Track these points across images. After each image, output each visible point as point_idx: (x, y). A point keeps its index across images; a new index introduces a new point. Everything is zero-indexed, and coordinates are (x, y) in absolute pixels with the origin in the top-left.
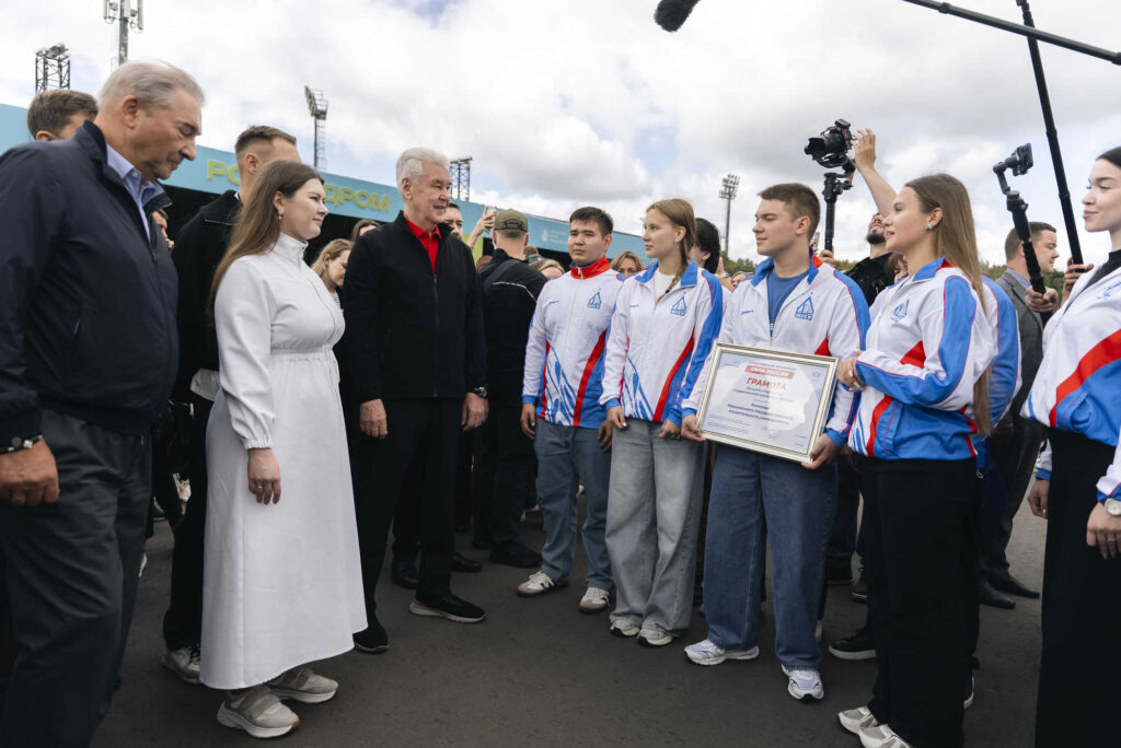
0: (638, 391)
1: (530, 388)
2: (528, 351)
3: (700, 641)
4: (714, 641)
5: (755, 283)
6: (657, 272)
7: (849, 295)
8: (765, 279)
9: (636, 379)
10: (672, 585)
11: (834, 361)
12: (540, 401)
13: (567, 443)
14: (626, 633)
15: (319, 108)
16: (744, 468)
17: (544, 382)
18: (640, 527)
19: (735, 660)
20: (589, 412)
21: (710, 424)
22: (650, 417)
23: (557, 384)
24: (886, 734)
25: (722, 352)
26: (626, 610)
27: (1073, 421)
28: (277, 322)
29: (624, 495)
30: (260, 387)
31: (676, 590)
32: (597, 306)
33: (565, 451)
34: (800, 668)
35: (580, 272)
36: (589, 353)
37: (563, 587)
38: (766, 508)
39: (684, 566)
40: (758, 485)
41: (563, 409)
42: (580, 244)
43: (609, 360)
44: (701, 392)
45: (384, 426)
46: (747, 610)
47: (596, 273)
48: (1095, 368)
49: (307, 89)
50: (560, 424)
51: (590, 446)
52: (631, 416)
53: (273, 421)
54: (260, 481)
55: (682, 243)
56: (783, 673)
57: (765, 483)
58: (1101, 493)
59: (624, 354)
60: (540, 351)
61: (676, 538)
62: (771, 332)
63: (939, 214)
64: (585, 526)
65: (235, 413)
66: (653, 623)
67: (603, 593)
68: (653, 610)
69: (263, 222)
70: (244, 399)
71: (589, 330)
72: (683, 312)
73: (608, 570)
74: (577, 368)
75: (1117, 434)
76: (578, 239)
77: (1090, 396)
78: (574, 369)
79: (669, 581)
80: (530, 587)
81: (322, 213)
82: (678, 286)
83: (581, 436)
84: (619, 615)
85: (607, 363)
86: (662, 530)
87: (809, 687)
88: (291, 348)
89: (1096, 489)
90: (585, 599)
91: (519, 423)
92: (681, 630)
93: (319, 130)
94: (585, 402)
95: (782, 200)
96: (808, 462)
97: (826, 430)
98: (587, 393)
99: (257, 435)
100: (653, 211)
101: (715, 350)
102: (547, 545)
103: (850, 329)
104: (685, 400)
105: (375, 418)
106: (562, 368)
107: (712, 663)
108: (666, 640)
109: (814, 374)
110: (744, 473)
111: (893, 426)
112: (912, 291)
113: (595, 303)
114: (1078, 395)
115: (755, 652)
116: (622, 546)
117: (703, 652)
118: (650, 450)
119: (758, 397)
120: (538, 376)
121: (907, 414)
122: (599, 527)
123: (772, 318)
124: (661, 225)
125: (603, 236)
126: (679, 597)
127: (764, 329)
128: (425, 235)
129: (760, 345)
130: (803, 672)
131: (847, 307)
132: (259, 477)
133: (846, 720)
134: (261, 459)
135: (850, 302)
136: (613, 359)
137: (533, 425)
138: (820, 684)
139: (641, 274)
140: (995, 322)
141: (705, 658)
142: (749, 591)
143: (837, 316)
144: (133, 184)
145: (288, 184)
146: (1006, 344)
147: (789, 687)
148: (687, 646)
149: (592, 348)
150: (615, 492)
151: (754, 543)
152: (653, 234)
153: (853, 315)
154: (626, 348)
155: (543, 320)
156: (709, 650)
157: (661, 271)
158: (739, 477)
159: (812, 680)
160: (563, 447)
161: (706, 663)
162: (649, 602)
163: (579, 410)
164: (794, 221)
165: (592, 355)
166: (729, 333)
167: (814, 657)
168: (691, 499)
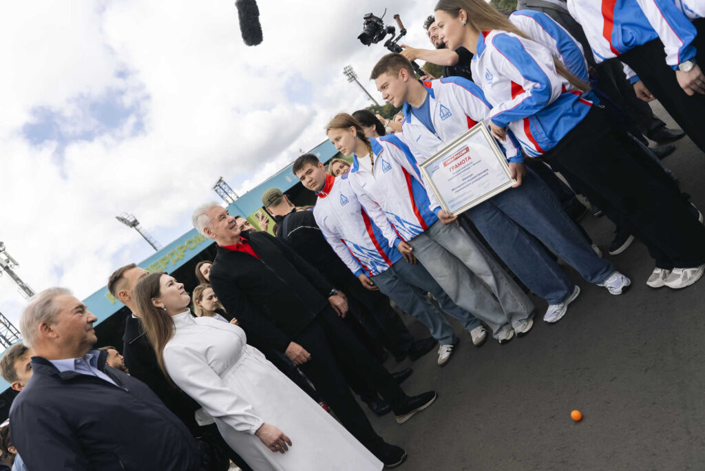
0: (404, 224)
1: (354, 268)
2: (336, 251)
3: (547, 309)
4: (554, 303)
5: (409, 121)
6: (358, 159)
7: (458, 86)
8: (412, 115)
9: (398, 218)
10: (509, 296)
11: (481, 124)
12: (364, 269)
13: (394, 277)
14: (509, 338)
15: (131, 221)
16: (488, 212)
17: (357, 260)
18: (466, 283)
19: (572, 302)
20: (390, 253)
21: (452, 207)
22: (421, 230)
23: (363, 255)
24: (678, 273)
25: (425, 168)
26: (498, 327)
27: (626, 44)
28: (210, 361)
29: (445, 276)
30: (232, 399)
31: (513, 297)
32: (347, 201)
33: (397, 281)
34: (607, 278)
36: (364, 227)
37: (459, 343)
38: (517, 221)
39: (505, 283)
40: (503, 213)
41: (377, 263)
42: (311, 181)
43: (377, 222)
44: (433, 196)
46: (554, 274)
47: (331, 186)
48: (612, 10)
49: (118, 218)
50: (383, 272)
51: (407, 269)
52: (412, 239)
53: (253, 409)
54: (274, 443)
56: (601, 287)
57: (505, 210)
58: (673, 66)
59: (380, 213)
60: (341, 246)
62: (439, 137)
63: (463, 13)
64: (440, 306)
65: (232, 423)
66: (517, 322)
67: (479, 328)
68: (511, 316)
69: (158, 321)
70: (230, 413)
71: (354, 216)
72: (389, 167)
73: (471, 315)
74: (366, 239)
75: (652, 30)
76: (307, 179)
77: (623, 25)
78: (365, 241)
79: (505, 296)
80: (443, 358)
81: (181, 288)
82: (375, 157)
83: (397, 269)
84: (497, 333)
85: (378, 225)
86: (481, 274)
87: (620, 284)
88: (228, 367)
89: (669, 66)
90: (474, 340)
91: (365, 288)
93: (141, 231)
94: (384, 250)
95: (382, 72)
96: (514, 183)
97: (509, 161)
98: (382, 246)
99: (252, 423)
100: (330, 132)
101: (422, 169)
102: (432, 331)
103: (474, 102)
104: (430, 206)
105: (298, 353)
106: (359, 245)
107: (563, 315)
108: (531, 323)
109: (477, 139)
111: (541, 130)
113: (344, 201)
114: (616, 30)
115: (577, 289)
116: (467, 300)
117: (554, 313)
118: (437, 244)
119: (463, 174)
120: (351, 259)
121: (540, 118)
122: (447, 299)
123: (432, 130)
124: (340, 135)
125: (317, 167)
126: (517, 298)
127: (435, 139)
128: (238, 246)
129: (440, 149)
130: (610, 279)
131: (462, 92)
132: (272, 442)
133: (654, 283)
134: (265, 432)
135: (461, 88)
136: (377, 220)
137: (372, 283)
138: (624, 277)
139: (352, 167)
140: (540, 28)
141: (557, 315)
142: (547, 265)
143: (462, 101)
144: (84, 365)
145: (152, 291)
146: (556, 33)
147: (611, 292)
148: (543, 317)
149: (364, 222)
150: (440, 279)
151: (528, 241)
152: (341, 143)
153: (469, 94)
154: (379, 208)
155: (330, 232)
156: (555, 310)
157: (360, 157)
158: (490, 218)
159: (618, 278)
160: (395, 280)
161: (560, 317)
162: (505, 312)
163: (385, 256)
164: (398, 77)
165: (367, 226)
166: (420, 156)
167: (608, 267)
168: (478, 248)
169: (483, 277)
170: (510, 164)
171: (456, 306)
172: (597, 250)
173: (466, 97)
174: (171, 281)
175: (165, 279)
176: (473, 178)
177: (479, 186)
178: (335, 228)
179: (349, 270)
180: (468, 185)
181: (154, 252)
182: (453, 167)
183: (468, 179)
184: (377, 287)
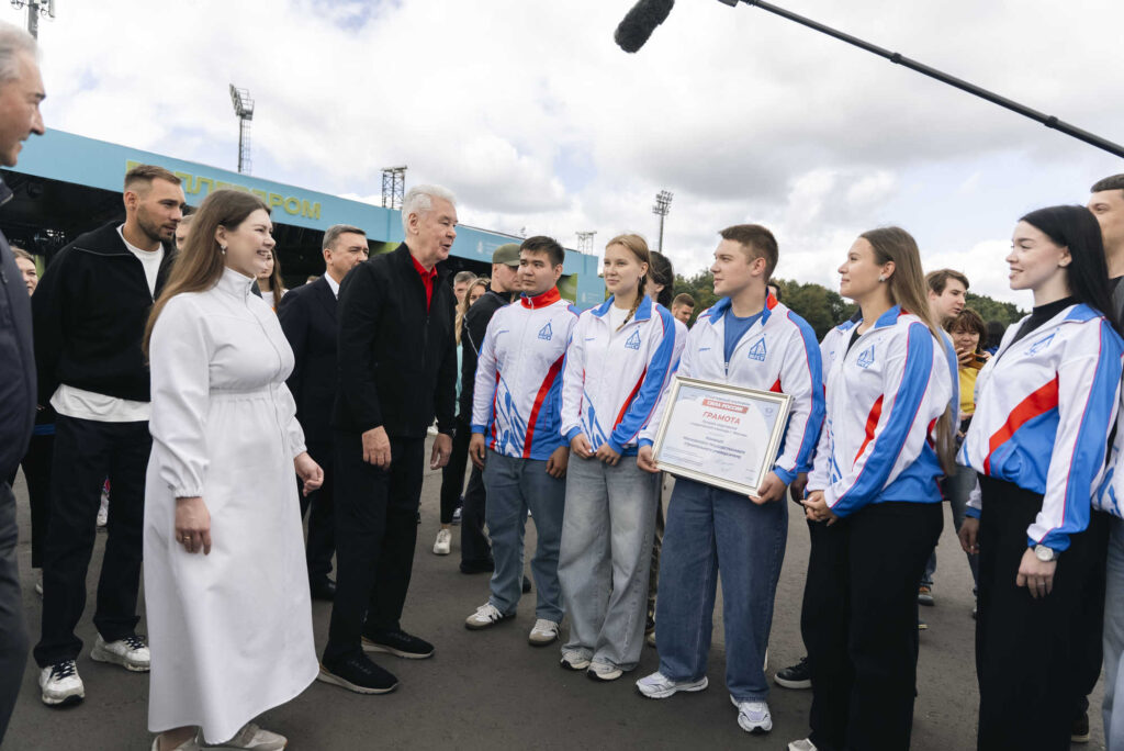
0: (594, 425)
1: (479, 417)
2: (477, 379)
3: (651, 673)
4: (664, 674)
5: (713, 321)
6: (613, 306)
7: (800, 336)
9: (592, 412)
10: (623, 619)
12: (489, 431)
13: (517, 477)
14: (575, 666)
15: (245, 107)
16: (696, 502)
17: (493, 413)
18: (594, 559)
19: (685, 692)
20: (540, 443)
21: (666, 455)
23: (507, 414)
25: (681, 385)
26: (576, 642)
27: (1005, 471)
28: (215, 362)
29: (577, 528)
30: (190, 433)
31: (627, 624)
32: (548, 337)
33: (515, 482)
34: (750, 700)
35: (530, 301)
36: (540, 384)
38: (718, 542)
39: (635, 600)
40: (712, 519)
41: (513, 441)
46: (698, 642)
47: (546, 304)
48: (1022, 422)
49: (232, 88)
50: (510, 456)
51: (540, 480)
54: (187, 531)
56: (733, 705)
57: (718, 518)
58: (1031, 540)
59: (581, 384)
60: (490, 381)
61: (630, 573)
62: (726, 370)
63: (891, 267)
66: (603, 657)
67: (553, 624)
68: (604, 644)
69: (206, 259)
70: (173, 447)
71: (542, 361)
72: (637, 346)
73: (556, 601)
74: (528, 399)
76: (528, 269)
77: (1020, 448)
78: (524, 400)
80: (477, 619)
81: (269, 245)
82: (633, 320)
83: (531, 468)
84: (568, 648)
85: (565, 394)
86: (616, 563)
87: (758, 719)
88: (231, 389)
89: (1027, 536)
92: (632, 664)
93: (245, 130)
94: (536, 433)
95: (739, 240)
96: (756, 496)
97: (774, 468)
98: (537, 425)
99: (186, 483)
100: (618, 246)
102: (495, 576)
106: (513, 398)
107: (663, 696)
108: (617, 674)
109: (767, 410)
110: (698, 508)
112: (873, 337)
113: (546, 334)
114: (1009, 446)
115: (705, 683)
116: (575, 578)
117: (655, 685)
118: (603, 483)
119: (714, 431)
120: (487, 405)
122: (548, 559)
123: (727, 357)
125: (553, 267)
126: (630, 630)
130: (751, 705)
131: (798, 349)
132: (187, 527)
134: (190, 508)
135: (801, 343)
136: (569, 389)
137: (482, 456)
138: (769, 716)
139: (597, 308)
141: (656, 691)
142: (700, 624)
143: (788, 356)
145: (230, 216)
147: (739, 719)
148: (639, 679)
149: (542, 380)
150: (569, 525)
151: (706, 577)
153: (804, 357)
154: (582, 380)
155: (493, 351)
156: (660, 683)
157: (616, 306)
158: (693, 511)
159: (761, 712)
160: (514, 479)
161: (658, 696)
162: (600, 635)
163: (529, 441)
164: (749, 263)
165: (543, 386)
166: (687, 368)
167: (761, 689)
168: (646, 533)
169: (616, 569)
170: (772, 472)
171: (550, 574)
173: (798, 356)
174: (265, 228)
176: (718, 446)
177: (717, 461)
178: (504, 353)
180: (707, 449)
181: (236, 170)
182: (710, 414)
183: (713, 442)
184: (484, 468)
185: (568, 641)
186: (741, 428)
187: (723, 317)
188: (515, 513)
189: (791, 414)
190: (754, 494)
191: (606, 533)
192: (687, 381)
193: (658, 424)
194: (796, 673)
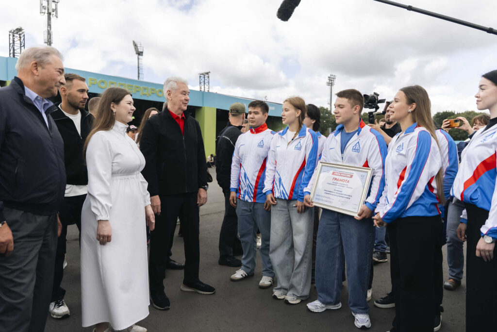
0: (281, 186)
1: (233, 185)
2: (232, 167)
3: (314, 301)
4: (320, 301)
5: (336, 135)
6: (288, 130)
7: (376, 140)
9: (280, 180)
10: (300, 275)
11: (370, 170)
12: (238, 191)
13: (251, 210)
14: (279, 298)
16: (332, 220)
17: (239, 182)
18: (286, 248)
19: (330, 309)
20: (259, 195)
21: (316, 199)
22: (287, 198)
23: (245, 182)
26: (280, 287)
27: (471, 199)
28: (114, 161)
29: (277, 234)
30: (105, 191)
31: (302, 277)
32: (262, 146)
33: (251, 213)
35: (254, 130)
36: (259, 168)
40: (339, 228)
41: (248, 194)
43: (268, 172)
45: (160, 208)
46: (335, 286)
47: (261, 131)
50: (247, 201)
51: (260, 211)
52: (278, 198)
55: (299, 117)
56: (352, 316)
57: (342, 227)
58: (482, 233)
59: (274, 169)
60: (238, 167)
61: (302, 254)
62: (342, 157)
63: (414, 106)
65: (93, 203)
66: (291, 293)
67: (270, 279)
68: (292, 287)
70: (97, 197)
71: (259, 158)
72: (300, 149)
73: (272, 268)
74: (254, 175)
76: (251, 116)
77: (479, 188)
78: (252, 176)
80: (236, 276)
81: (133, 110)
82: (297, 136)
83: (256, 206)
84: (276, 289)
85: (267, 174)
86: (296, 250)
87: (364, 322)
88: (121, 173)
90: (261, 282)
92: (305, 296)
94: (258, 191)
95: (347, 97)
97: (366, 203)
98: (259, 187)
99: (102, 214)
102: (243, 257)
103: (377, 156)
104: (305, 188)
106: (247, 175)
107: (319, 311)
108: (298, 301)
109: (362, 175)
110: (332, 222)
112: (404, 139)
113: (261, 145)
114: (474, 187)
115: (340, 305)
116: (277, 257)
117: (315, 306)
118: (288, 213)
120: (236, 179)
122: (267, 248)
123: (342, 152)
124: (290, 109)
125: (263, 114)
127: (339, 156)
128: (178, 118)
130: (361, 315)
131: (375, 146)
132: (101, 234)
134: (103, 225)
135: (377, 143)
136: (269, 171)
137: (235, 202)
138: (369, 321)
139: (281, 131)
140: (447, 151)
141: (316, 309)
142: (336, 277)
143: (371, 150)
144: (39, 102)
145: (116, 98)
146: (452, 161)
147: (355, 323)
148: (308, 303)
149: (260, 166)
150: (273, 233)
151: (338, 255)
152: (286, 113)
153: (378, 149)
154: (275, 166)
155: (238, 153)
156: (319, 305)
157: (290, 130)
158: (330, 224)
159: (366, 319)
160: (249, 212)
161: (317, 311)
162: (290, 282)
163: (255, 195)
164: (352, 108)
165: (261, 169)
166: (325, 158)
167: (366, 308)
168: (309, 235)
169: (296, 253)
170: (365, 205)
171: (268, 255)
172: (369, 294)
173: (375, 150)
174: (131, 102)
175: (128, 98)
176: (340, 194)
177: (340, 201)
178: (243, 155)
179: (230, 183)
180: (334, 195)
182: (336, 179)
183: (338, 192)
184: (236, 207)
185: (276, 286)
186: (349, 185)
187: (340, 133)
188: (251, 227)
189: (373, 177)
190: (356, 216)
191: (291, 235)
192: (325, 163)
193: (312, 184)
194: (385, 301)
